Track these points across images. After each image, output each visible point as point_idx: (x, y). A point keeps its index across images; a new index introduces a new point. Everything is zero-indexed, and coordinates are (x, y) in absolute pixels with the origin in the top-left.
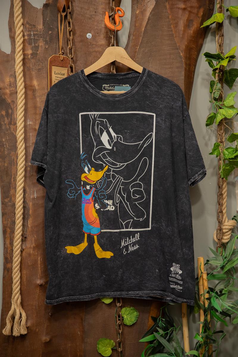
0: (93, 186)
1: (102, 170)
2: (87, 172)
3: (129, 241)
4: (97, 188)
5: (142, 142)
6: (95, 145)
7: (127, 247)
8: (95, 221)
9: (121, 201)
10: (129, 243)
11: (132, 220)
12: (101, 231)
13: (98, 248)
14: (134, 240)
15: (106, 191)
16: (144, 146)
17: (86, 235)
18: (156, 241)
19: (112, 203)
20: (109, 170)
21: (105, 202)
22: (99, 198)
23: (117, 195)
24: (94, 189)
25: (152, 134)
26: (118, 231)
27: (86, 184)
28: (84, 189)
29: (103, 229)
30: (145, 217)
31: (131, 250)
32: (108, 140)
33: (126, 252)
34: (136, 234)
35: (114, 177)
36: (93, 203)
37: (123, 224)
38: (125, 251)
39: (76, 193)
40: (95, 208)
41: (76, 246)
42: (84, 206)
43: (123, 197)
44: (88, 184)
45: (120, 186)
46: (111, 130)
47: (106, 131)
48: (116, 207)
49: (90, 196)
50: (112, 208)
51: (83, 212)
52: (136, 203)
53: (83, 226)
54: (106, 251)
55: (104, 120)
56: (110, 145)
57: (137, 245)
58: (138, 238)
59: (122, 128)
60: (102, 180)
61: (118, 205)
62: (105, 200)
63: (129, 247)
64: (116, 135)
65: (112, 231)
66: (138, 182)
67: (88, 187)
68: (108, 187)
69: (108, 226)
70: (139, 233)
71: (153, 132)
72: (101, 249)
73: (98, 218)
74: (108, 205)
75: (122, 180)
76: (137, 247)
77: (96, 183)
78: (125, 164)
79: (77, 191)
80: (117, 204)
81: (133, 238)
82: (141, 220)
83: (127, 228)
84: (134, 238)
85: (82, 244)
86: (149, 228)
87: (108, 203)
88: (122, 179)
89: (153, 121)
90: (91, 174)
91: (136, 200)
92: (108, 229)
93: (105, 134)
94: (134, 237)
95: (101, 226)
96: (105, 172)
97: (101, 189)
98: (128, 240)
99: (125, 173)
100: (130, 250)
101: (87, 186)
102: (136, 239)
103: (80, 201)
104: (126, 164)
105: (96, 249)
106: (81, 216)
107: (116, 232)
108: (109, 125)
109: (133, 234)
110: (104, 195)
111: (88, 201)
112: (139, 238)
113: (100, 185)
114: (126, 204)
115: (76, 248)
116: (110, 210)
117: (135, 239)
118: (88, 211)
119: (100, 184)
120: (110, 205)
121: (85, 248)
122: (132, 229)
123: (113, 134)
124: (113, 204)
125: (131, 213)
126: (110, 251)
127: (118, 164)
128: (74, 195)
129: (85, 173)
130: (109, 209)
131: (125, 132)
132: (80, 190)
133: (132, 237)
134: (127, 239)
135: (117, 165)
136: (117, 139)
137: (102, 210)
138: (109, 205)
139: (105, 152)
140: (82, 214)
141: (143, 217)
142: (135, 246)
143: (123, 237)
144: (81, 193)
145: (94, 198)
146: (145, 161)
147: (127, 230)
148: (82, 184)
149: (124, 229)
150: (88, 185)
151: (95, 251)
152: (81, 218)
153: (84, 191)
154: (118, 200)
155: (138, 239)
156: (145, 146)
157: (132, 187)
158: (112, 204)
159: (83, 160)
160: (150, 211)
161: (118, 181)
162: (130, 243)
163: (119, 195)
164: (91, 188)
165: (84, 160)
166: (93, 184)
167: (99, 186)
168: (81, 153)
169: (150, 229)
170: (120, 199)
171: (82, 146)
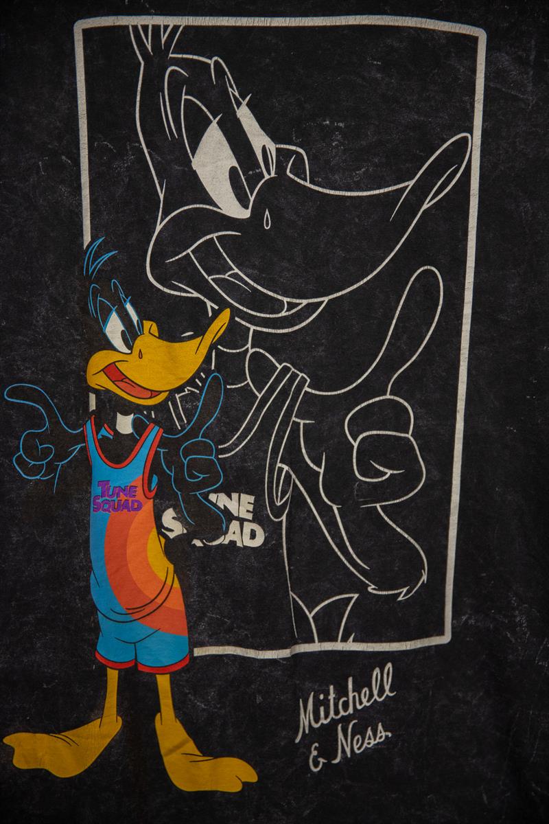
0: (148, 417)
1: (200, 331)
2: (118, 342)
3: (336, 705)
4: (170, 429)
5: (411, 183)
6: (162, 196)
7: (326, 737)
8: (159, 600)
9: (297, 500)
10: (337, 712)
11: (356, 596)
12: (191, 652)
13: (177, 741)
14: (364, 700)
15: (216, 445)
16: (421, 208)
17: (113, 676)
18: (474, 702)
19: (251, 508)
20: (234, 335)
21: (215, 505)
22: (180, 481)
23: (279, 465)
24: (153, 434)
25: (465, 139)
26: (285, 653)
27: (111, 405)
28: (103, 432)
29: (202, 644)
30: (425, 577)
31: (348, 750)
32: (233, 172)
33: (322, 760)
34: (377, 671)
35: (261, 370)
36: (148, 506)
37: (310, 616)
38: (315, 753)
39: (59, 457)
40: (160, 533)
41: (59, 732)
42: (99, 521)
43: (309, 478)
44: (127, 408)
45: (294, 419)
46: (245, 115)
47: (218, 123)
48: (272, 531)
49: (133, 472)
50: (253, 535)
51: (97, 553)
52: (378, 505)
53: (96, 629)
54: (216, 757)
55: (211, 62)
56: (243, 201)
57: (380, 727)
58: (387, 688)
59: (307, 106)
60: (197, 387)
61: (284, 518)
62: (215, 491)
63: (340, 735)
64: (272, 147)
65: (251, 653)
66: (388, 396)
67: (125, 424)
68: (230, 423)
69: (230, 630)
70: (389, 665)
71: (471, 131)
72: (191, 747)
73: (177, 585)
74: (229, 516)
75: (306, 389)
76: (382, 734)
77: (165, 403)
78: (322, 302)
79: (63, 443)
80: (278, 512)
81: (357, 689)
82: (403, 594)
83: (327, 634)
84: (366, 690)
85: (93, 727)
86: (441, 633)
87: (232, 506)
88: (303, 381)
89: (474, 71)
90: (141, 355)
91: (378, 492)
92: (229, 644)
93: (214, 136)
94: (363, 682)
95: (191, 629)
96: (213, 346)
97: (193, 433)
98: (332, 696)
99: (320, 352)
100: (344, 751)
101: (118, 415)
102: (375, 692)
103: (80, 501)
104: (326, 299)
105: (165, 744)
106: (88, 580)
107: (273, 662)
108: (234, 92)
109: (360, 666)
110: (208, 467)
111: (123, 497)
112: (391, 691)
113: (189, 415)
114: (325, 511)
115: (60, 744)
116: (239, 544)
117: (371, 695)
118: (124, 546)
119: (189, 406)
120: (242, 521)
121: (109, 748)
122: (354, 641)
123: (259, 139)
124: (258, 516)
125: (352, 560)
126: (241, 758)
127: (286, 300)
128: (51, 468)
129: (109, 346)
130: (236, 538)
131: (323, 128)
132: (82, 438)
133: (354, 682)
134: (327, 694)
135: (276, 306)
136: (281, 168)
137: (198, 543)
138: (237, 518)
139: (214, 236)
140: (89, 569)
141: (412, 580)
142: (369, 732)
143: (308, 684)
144: (84, 457)
145: (155, 479)
146: (427, 286)
147: (328, 646)
148: (93, 405)
149: (314, 642)
150: (126, 413)
151: (163, 752)
152: (88, 587)
153: (103, 444)
154: (284, 493)
155: (387, 692)
156: (425, 206)
158: (250, 516)
159: (97, 280)
160: (446, 547)
161: (284, 392)
162: (342, 713)
163: (286, 468)
164: (139, 426)
165: (103, 276)
166: (149, 408)
167: (180, 419)
168: (87, 239)
169: (446, 639)
170: (295, 486)
171: (93, 202)
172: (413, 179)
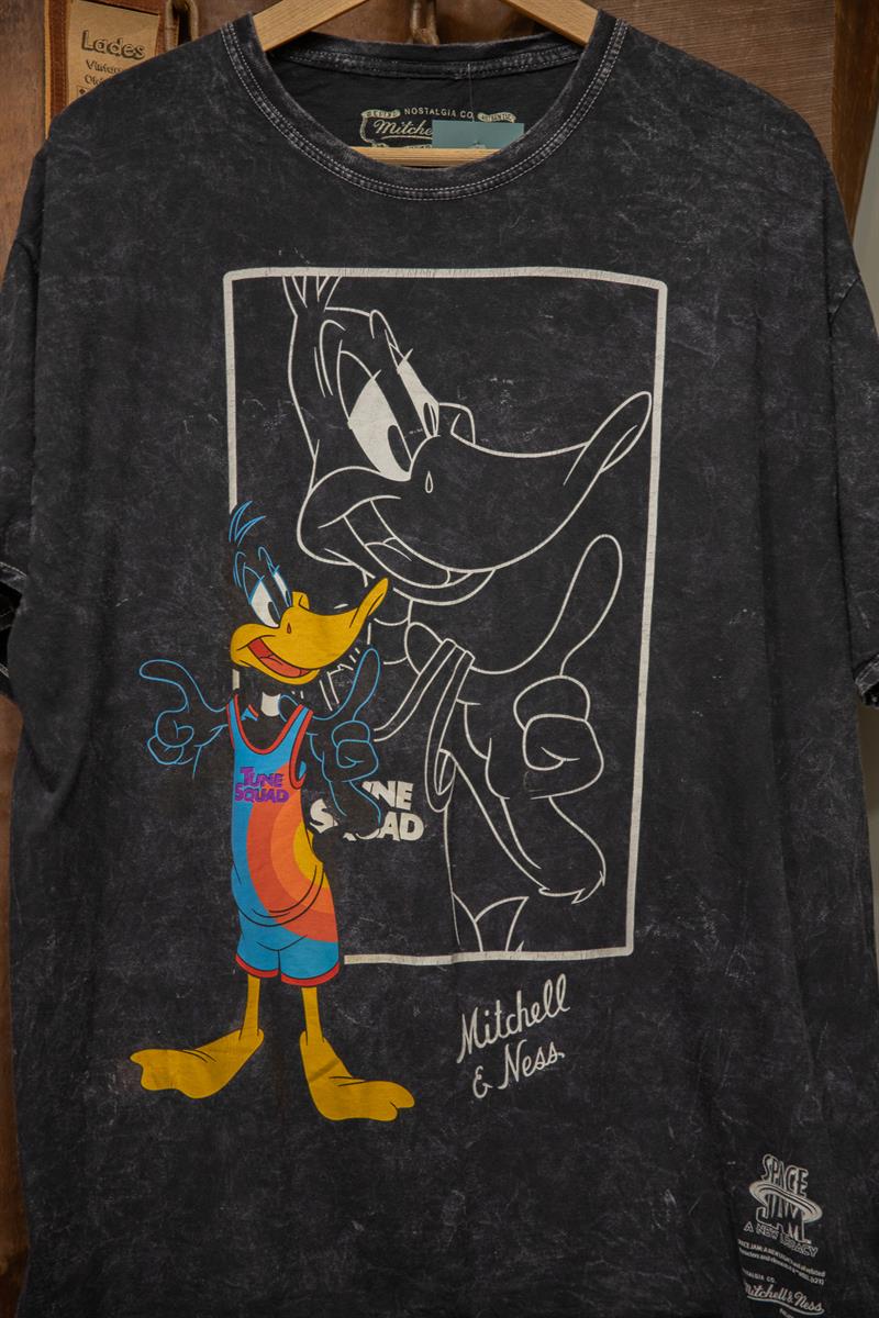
0: (297, 697)
1: (355, 603)
2: (264, 614)
3: (503, 1023)
4: (320, 710)
5: (587, 445)
6: (315, 458)
7: (491, 1059)
8: (306, 904)
9: (461, 789)
10: (504, 1031)
11: (526, 899)
12: (341, 959)
13: (324, 1063)
14: (535, 1017)
15: (372, 726)
16: (597, 471)
17: (254, 984)
18: (660, 1024)
19: (409, 796)
20: (392, 606)
21: (369, 794)
22: (331, 768)
23: (440, 750)
24: (302, 716)
25: (645, 397)
26: (445, 960)
27: (257, 685)
28: (247, 713)
29: (354, 952)
30: (603, 879)
31: (516, 1074)
32: (392, 432)
33: (486, 1086)
34: (549, 983)
35: (421, 646)
36: (296, 796)
37: (475, 921)
38: (479, 1077)
39: (200, 739)
40: (308, 827)
41: (194, 1047)
42: (243, 812)
43: (473, 766)
44: (273, 688)
45: (457, 700)
46: (406, 372)
47: (376, 379)
48: (433, 823)
49: (278, 760)
50: (411, 828)
51: (239, 847)
52: (550, 797)
53: (237, 930)
54: (368, 1080)
55: (370, 315)
56: (403, 462)
57: (552, 1047)
58: (560, 1002)
59: (473, 362)
60: (351, 664)
61: (446, 809)
62: (370, 779)
63: (508, 1057)
64: (435, 405)
65: (408, 960)
66: (561, 676)
67: (271, 706)
68: (387, 703)
69: (385, 936)
70: (563, 977)
71: (651, 389)
72: (340, 1069)
73: (326, 885)
74: (385, 807)
75: (471, 667)
76: (555, 1054)
77: (318, 678)
78: (489, 572)
79: (204, 724)
80: (439, 802)
81: (527, 1004)
82: (577, 896)
83: (494, 943)
84: (536, 1004)
85: (232, 1040)
86: (623, 944)
87: (389, 796)
88: (468, 658)
89: (654, 326)
90: (289, 629)
91: (550, 782)
92: (383, 952)
93: (372, 393)
94: (533, 996)
95: (342, 933)
96: (369, 619)
97: (346, 715)
98: (498, 1013)
99: (487, 627)
100: (511, 1075)
101: (264, 695)
102: (547, 1007)
103: (221, 786)
104: (493, 570)
105: (310, 1067)
106: (229, 876)
107: (433, 969)
108: (394, 346)
109: (529, 980)
110: (362, 752)
111: (267, 786)
112: (564, 1006)
113: (342, 694)
114: (492, 803)
115: (194, 1061)
116: (396, 838)
117: (542, 1011)
118: (268, 840)
119: (342, 685)
120: (399, 812)
121: (249, 1063)
122: (523, 950)
123: (420, 396)
124: (417, 806)
125: (521, 858)
126: (396, 1080)
127: (448, 569)
128: (190, 752)
129: (254, 619)
130: (392, 831)
131: (490, 385)
132: (224, 717)
133: (523, 997)
134: (493, 1009)
135: (439, 576)
136: (444, 428)
137: (350, 837)
138: (394, 809)
139: (371, 500)
140: (230, 862)
141: (588, 879)
142: (540, 1053)
143: (471, 998)
144: (226, 742)
145: (303, 766)
146: (605, 554)
147: (494, 956)
148: (236, 684)
149: (479, 950)
150: (272, 693)
151: (308, 1075)
152: (228, 882)
153: (247, 726)
154: (446, 782)
155: (560, 1008)
156: (602, 470)
157: (528, 707)
158: (408, 807)
159: (244, 547)
160: (627, 847)
161: (447, 670)
162: (510, 1032)
163: (448, 754)
164: (286, 708)
165: (249, 543)
166: (298, 688)
167: (332, 699)
168: (233, 502)
169: (627, 950)
170: (458, 774)
171: (240, 463)
172: (588, 440)
